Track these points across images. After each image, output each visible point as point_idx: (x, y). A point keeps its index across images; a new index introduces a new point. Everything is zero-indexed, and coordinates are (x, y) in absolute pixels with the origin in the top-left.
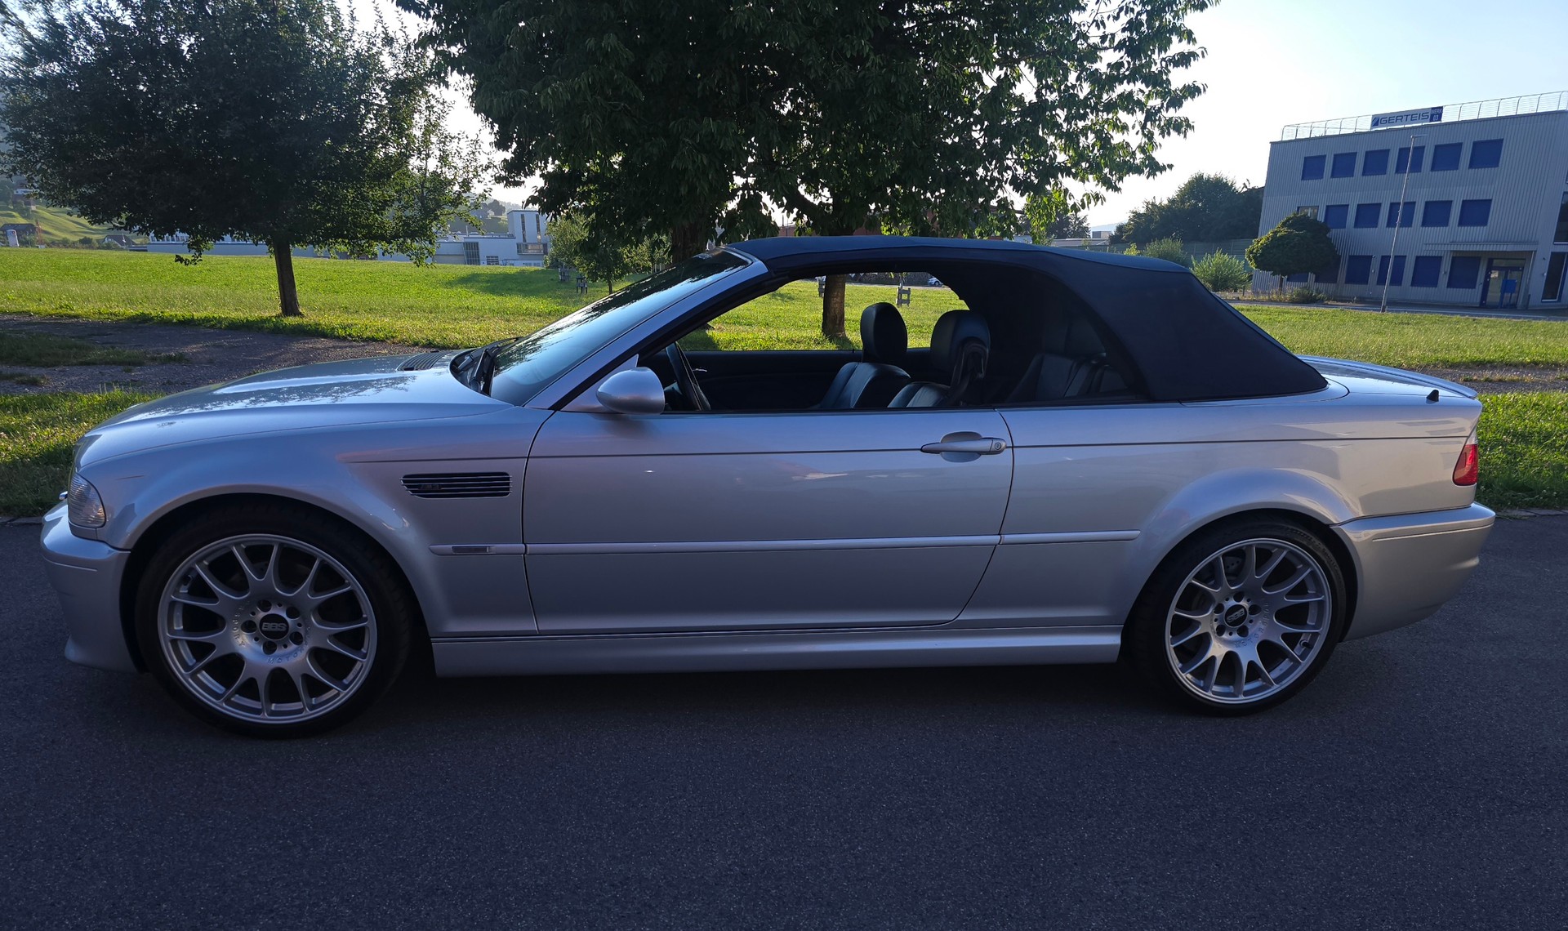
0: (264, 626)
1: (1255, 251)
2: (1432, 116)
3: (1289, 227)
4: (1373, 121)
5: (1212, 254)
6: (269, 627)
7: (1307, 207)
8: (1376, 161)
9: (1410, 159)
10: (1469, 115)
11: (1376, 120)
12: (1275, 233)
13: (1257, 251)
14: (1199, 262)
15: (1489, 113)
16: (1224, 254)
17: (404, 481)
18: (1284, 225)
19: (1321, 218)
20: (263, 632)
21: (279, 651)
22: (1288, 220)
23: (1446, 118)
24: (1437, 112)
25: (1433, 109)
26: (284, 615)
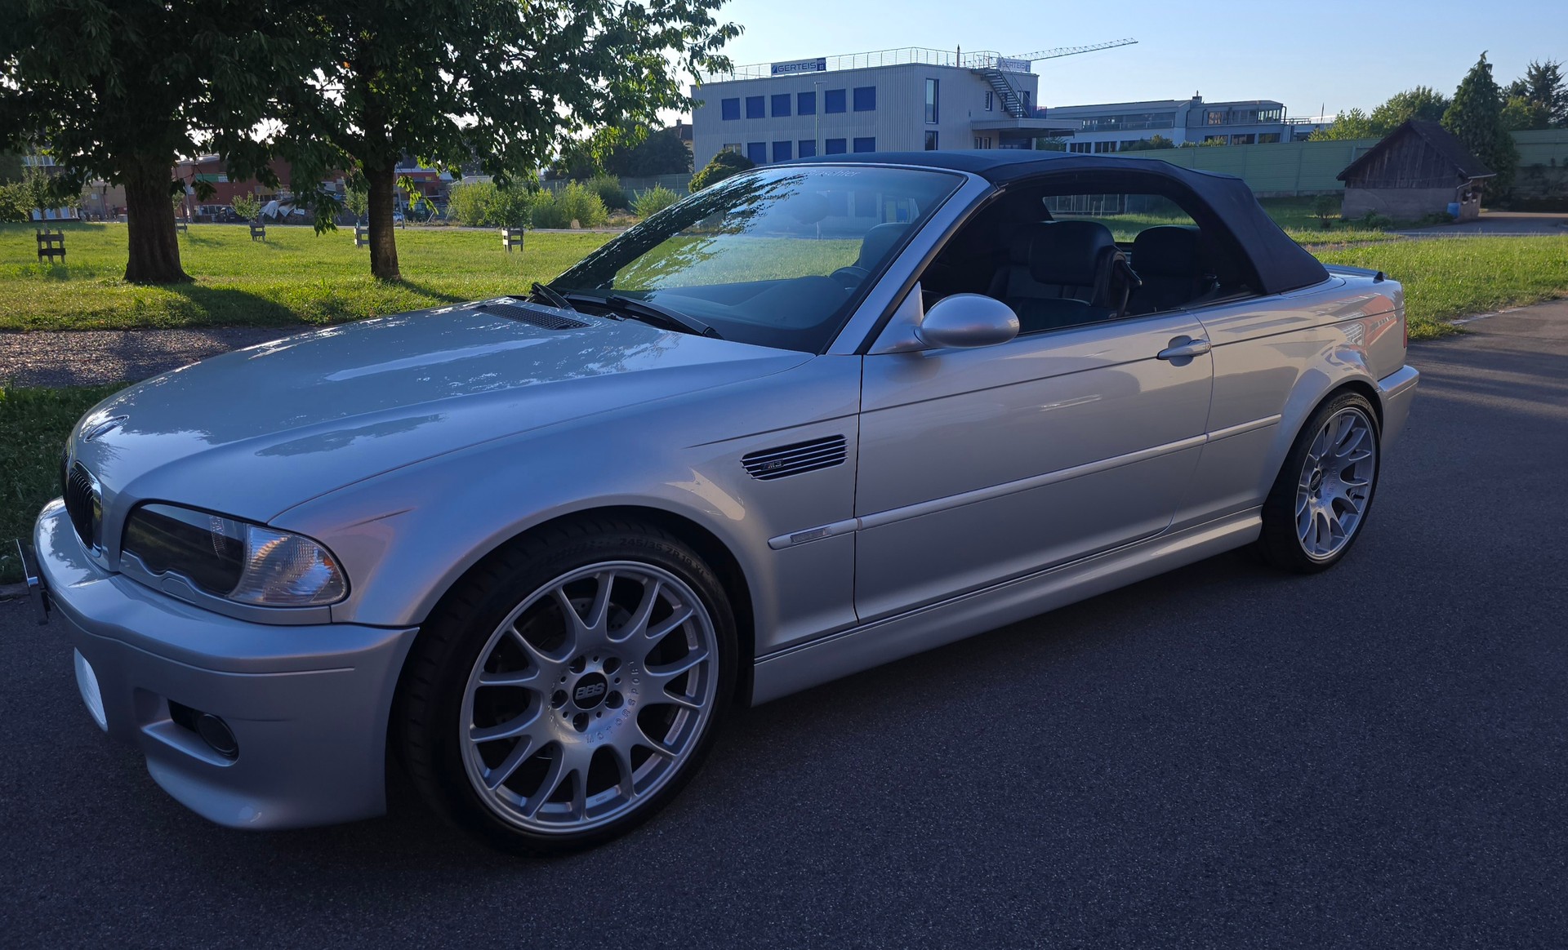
0: (578, 693)
1: (697, 185)
2: (818, 65)
3: (722, 162)
4: (772, 69)
5: (653, 188)
6: (585, 692)
7: (731, 145)
8: (781, 105)
9: (807, 103)
10: (847, 66)
11: (775, 68)
12: (711, 168)
13: (699, 184)
14: (642, 196)
15: (861, 64)
16: (663, 188)
17: (745, 463)
18: (716, 160)
19: (745, 154)
20: (576, 701)
21: (593, 723)
22: (719, 156)
23: (831, 67)
24: (821, 63)
25: (818, 59)
26: (602, 671)
